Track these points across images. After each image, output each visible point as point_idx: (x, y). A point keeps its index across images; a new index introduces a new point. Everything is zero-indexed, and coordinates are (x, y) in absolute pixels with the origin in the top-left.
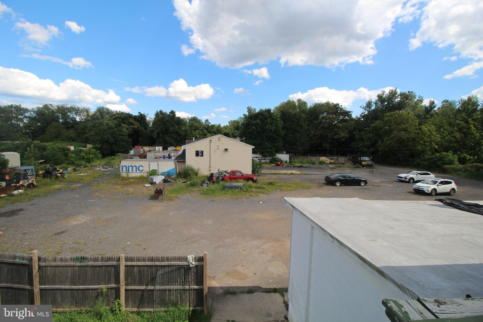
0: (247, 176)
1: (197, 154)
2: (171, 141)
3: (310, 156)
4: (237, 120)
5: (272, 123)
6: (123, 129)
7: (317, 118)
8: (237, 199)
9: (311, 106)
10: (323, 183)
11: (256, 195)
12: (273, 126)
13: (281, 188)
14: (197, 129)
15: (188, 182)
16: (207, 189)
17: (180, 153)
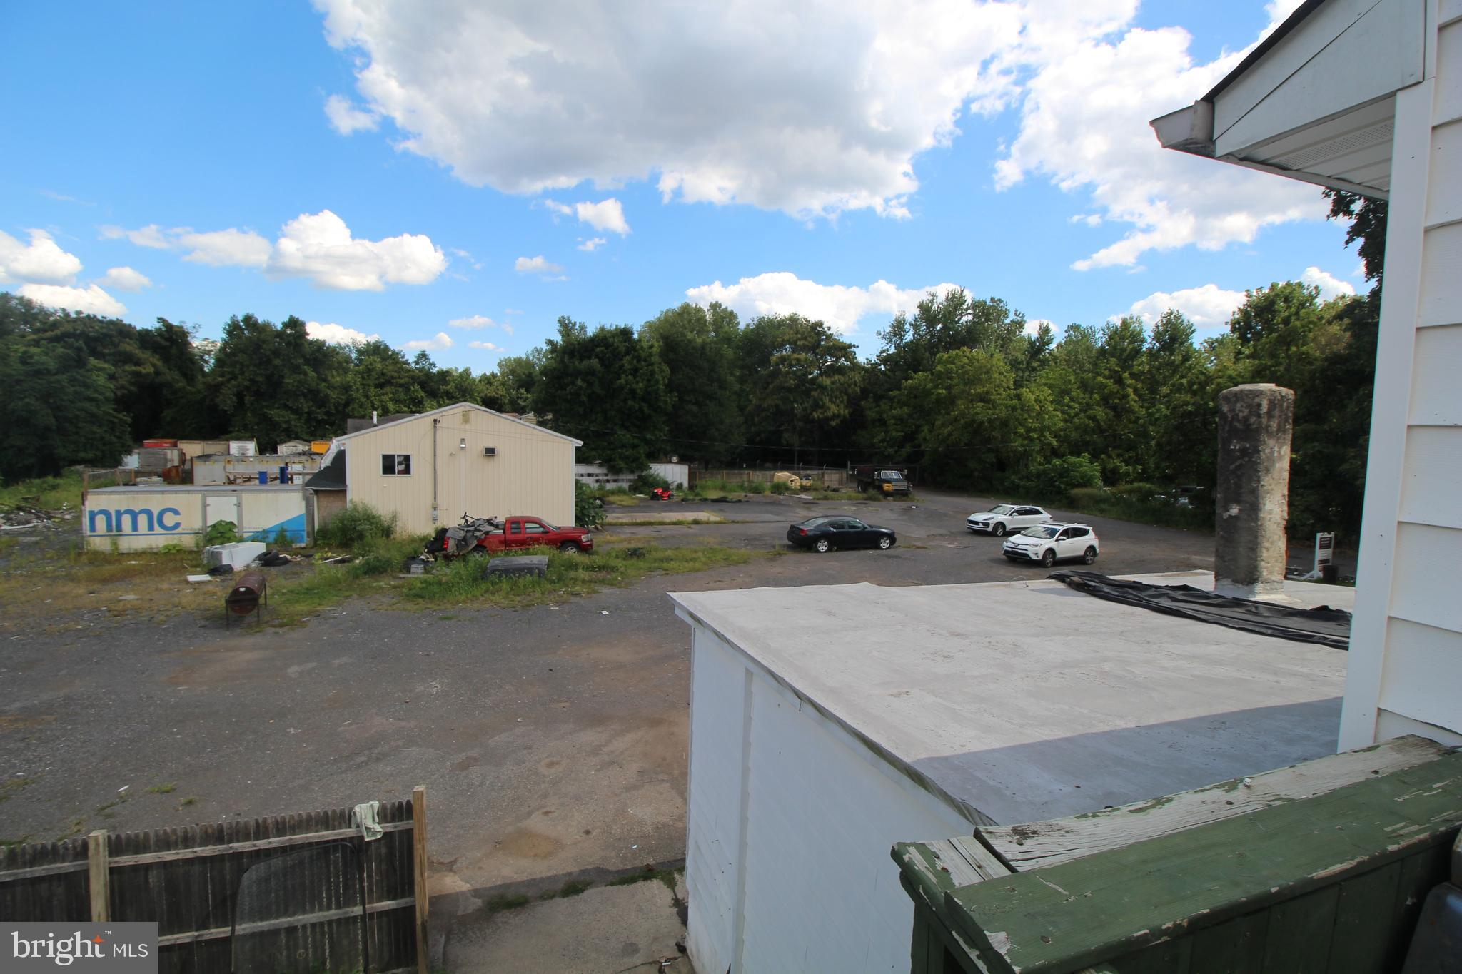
0: (559, 534)
1: (389, 465)
2: (288, 422)
3: (749, 467)
4: (528, 358)
5: (635, 371)
6: (94, 377)
7: (765, 361)
8: (529, 606)
9: (748, 325)
10: (784, 546)
11: (588, 593)
12: (638, 379)
13: (665, 565)
14: (389, 382)
15: (357, 561)
16: (425, 581)
17: (326, 462)
